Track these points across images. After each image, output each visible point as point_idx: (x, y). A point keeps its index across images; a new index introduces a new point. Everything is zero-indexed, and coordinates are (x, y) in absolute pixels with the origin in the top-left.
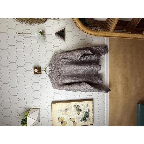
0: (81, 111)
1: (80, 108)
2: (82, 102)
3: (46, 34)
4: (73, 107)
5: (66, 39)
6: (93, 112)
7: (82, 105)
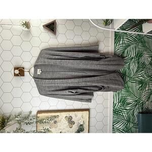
0: (74, 123)
1: (73, 120)
2: (76, 113)
3: (31, 26)
4: (64, 118)
5: (57, 33)
6: (89, 125)
7: (76, 116)
